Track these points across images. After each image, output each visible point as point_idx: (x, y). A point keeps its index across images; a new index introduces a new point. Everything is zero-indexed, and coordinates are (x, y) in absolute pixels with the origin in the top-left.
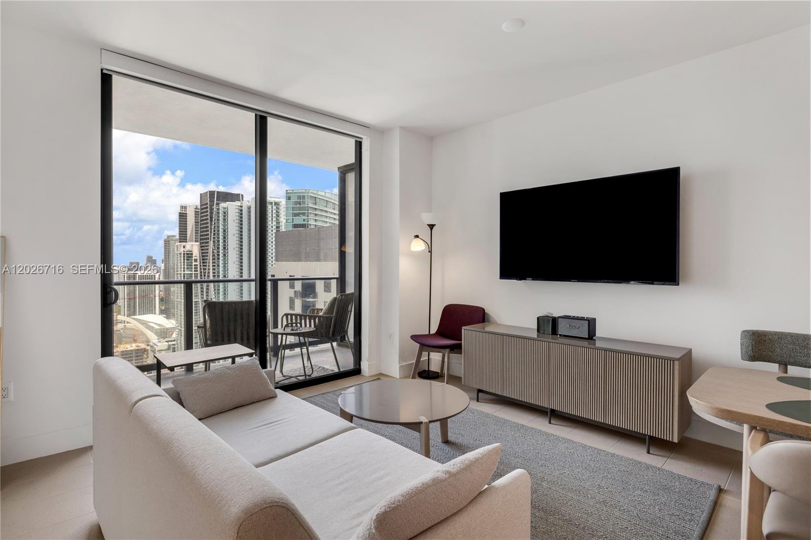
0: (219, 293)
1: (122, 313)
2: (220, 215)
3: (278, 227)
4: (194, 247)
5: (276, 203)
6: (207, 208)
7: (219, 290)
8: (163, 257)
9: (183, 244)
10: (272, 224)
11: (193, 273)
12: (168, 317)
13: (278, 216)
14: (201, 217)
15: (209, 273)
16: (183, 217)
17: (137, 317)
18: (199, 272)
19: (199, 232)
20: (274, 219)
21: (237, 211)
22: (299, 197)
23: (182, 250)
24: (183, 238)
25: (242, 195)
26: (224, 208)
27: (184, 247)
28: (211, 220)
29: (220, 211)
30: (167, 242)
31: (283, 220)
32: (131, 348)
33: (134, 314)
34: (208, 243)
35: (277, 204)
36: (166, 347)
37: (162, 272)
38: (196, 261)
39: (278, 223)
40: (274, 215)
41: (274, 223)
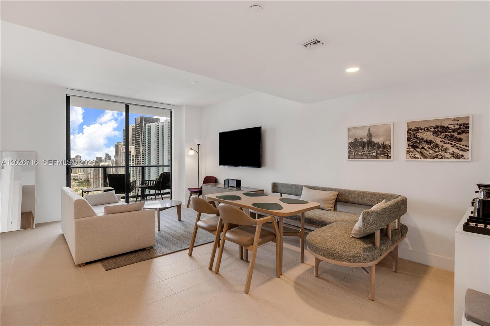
4: (132, 149)
6: (139, 126)
8: (115, 155)
15: (140, 162)
18: (134, 163)
19: (135, 140)
21: (156, 128)
25: (159, 119)
26: (149, 126)
28: (141, 134)
29: (147, 128)
30: (117, 146)
34: (139, 146)
37: (114, 161)
38: (133, 156)
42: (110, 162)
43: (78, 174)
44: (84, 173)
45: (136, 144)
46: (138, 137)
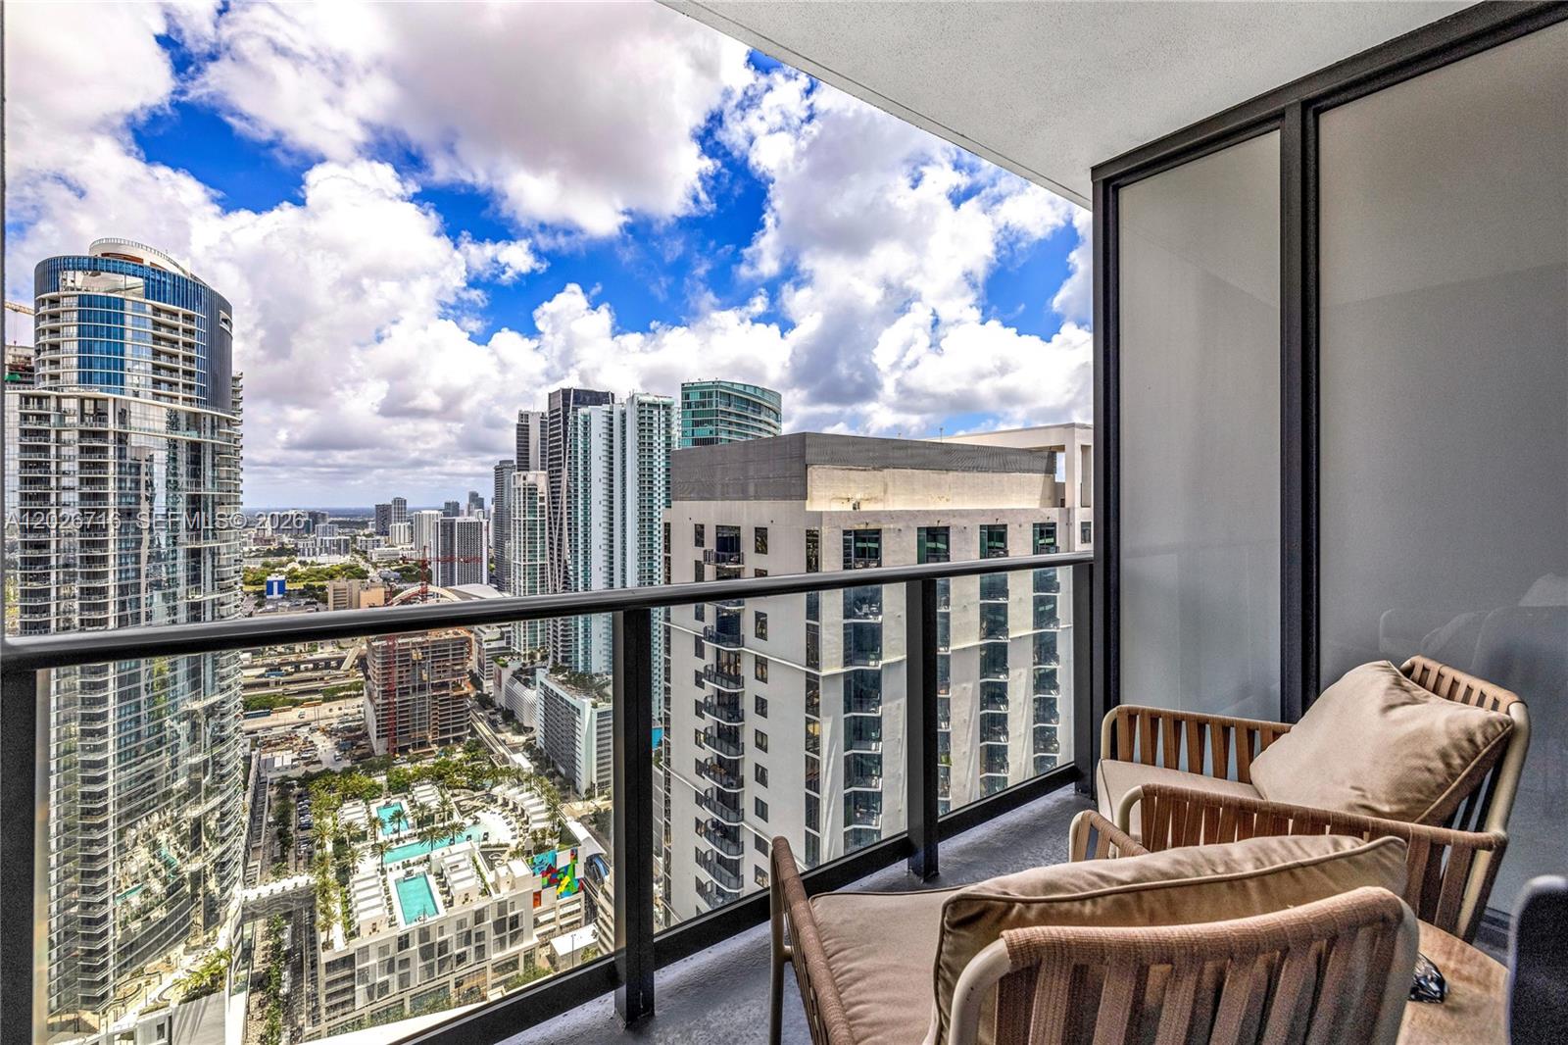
0: (577, 552)
1: (434, 581)
2: (579, 427)
3: (668, 445)
4: (539, 478)
5: (664, 406)
6: (558, 416)
7: (576, 546)
8: (493, 495)
9: (523, 473)
10: (659, 439)
11: (538, 518)
12: (501, 589)
13: (668, 426)
14: (551, 430)
15: (561, 519)
16: (523, 431)
17: (456, 587)
18: (546, 518)
19: (547, 454)
20: (663, 432)
21: (605, 419)
22: (702, 395)
23: (520, 483)
24: (524, 464)
25: (613, 395)
26: (585, 416)
27: (525, 478)
28: (565, 436)
29: (579, 421)
30: (500, 470)
31: (676, 432)
32: (448, 636)
33: (452, 584)
34: (560, 471)
35: (666, 407)
36: (498, 636)
37: (492, 517)
38: (542, 499)
39: (668, 438)
40: (663, 425)
41: (663, 438)
42: (481, 515)
43: (400, 547)
44: (413, 545)
45: (550, 466)
46: (557, 447)
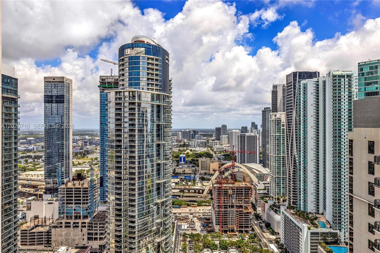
0: (300, 151)
1: (237, 161)
2: (301, 90)
3: (350, 97)
4: (282, 116)
5: (348, 76)
6: (291, 85)
7: (300, 148)
8: (261, 123)
9: (275, 113)
10: (345, 94)
11: (282, 135)
12: (264, 166)
13: (350, 86)
14: (287, 92)
15: (293, 135)
16: (274, 93)
17: (246, 164)
18: (285, 134)
19: (286, 104)
20: (346, 90)
21: (315, 85)
22: (371, 68)
23: (273, 118)
24: (275, 109)
25: (319, 73)
26: (304, 85)
27: (275, 116)
28: (294, 95)
29: (301, 87)
30: (265, 112)
31: (355, 89)
32: (242, 186)
33: (244, 163)
34: (291, 112)
35: (349, 76)
36: (263, 188)
37: (261, 133)
38: (283, 125)
39: (350, 92)
40: (347, 86)
41: (347, 93)
42: (256, 133)
43: (224, 146)
44: (229, 145)
45: (287, 110)
46: (290, 100)
